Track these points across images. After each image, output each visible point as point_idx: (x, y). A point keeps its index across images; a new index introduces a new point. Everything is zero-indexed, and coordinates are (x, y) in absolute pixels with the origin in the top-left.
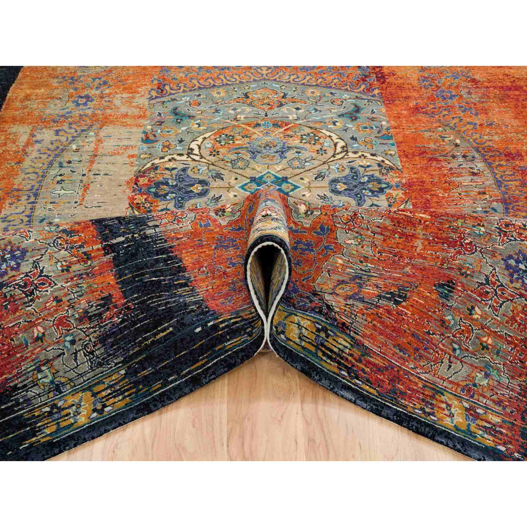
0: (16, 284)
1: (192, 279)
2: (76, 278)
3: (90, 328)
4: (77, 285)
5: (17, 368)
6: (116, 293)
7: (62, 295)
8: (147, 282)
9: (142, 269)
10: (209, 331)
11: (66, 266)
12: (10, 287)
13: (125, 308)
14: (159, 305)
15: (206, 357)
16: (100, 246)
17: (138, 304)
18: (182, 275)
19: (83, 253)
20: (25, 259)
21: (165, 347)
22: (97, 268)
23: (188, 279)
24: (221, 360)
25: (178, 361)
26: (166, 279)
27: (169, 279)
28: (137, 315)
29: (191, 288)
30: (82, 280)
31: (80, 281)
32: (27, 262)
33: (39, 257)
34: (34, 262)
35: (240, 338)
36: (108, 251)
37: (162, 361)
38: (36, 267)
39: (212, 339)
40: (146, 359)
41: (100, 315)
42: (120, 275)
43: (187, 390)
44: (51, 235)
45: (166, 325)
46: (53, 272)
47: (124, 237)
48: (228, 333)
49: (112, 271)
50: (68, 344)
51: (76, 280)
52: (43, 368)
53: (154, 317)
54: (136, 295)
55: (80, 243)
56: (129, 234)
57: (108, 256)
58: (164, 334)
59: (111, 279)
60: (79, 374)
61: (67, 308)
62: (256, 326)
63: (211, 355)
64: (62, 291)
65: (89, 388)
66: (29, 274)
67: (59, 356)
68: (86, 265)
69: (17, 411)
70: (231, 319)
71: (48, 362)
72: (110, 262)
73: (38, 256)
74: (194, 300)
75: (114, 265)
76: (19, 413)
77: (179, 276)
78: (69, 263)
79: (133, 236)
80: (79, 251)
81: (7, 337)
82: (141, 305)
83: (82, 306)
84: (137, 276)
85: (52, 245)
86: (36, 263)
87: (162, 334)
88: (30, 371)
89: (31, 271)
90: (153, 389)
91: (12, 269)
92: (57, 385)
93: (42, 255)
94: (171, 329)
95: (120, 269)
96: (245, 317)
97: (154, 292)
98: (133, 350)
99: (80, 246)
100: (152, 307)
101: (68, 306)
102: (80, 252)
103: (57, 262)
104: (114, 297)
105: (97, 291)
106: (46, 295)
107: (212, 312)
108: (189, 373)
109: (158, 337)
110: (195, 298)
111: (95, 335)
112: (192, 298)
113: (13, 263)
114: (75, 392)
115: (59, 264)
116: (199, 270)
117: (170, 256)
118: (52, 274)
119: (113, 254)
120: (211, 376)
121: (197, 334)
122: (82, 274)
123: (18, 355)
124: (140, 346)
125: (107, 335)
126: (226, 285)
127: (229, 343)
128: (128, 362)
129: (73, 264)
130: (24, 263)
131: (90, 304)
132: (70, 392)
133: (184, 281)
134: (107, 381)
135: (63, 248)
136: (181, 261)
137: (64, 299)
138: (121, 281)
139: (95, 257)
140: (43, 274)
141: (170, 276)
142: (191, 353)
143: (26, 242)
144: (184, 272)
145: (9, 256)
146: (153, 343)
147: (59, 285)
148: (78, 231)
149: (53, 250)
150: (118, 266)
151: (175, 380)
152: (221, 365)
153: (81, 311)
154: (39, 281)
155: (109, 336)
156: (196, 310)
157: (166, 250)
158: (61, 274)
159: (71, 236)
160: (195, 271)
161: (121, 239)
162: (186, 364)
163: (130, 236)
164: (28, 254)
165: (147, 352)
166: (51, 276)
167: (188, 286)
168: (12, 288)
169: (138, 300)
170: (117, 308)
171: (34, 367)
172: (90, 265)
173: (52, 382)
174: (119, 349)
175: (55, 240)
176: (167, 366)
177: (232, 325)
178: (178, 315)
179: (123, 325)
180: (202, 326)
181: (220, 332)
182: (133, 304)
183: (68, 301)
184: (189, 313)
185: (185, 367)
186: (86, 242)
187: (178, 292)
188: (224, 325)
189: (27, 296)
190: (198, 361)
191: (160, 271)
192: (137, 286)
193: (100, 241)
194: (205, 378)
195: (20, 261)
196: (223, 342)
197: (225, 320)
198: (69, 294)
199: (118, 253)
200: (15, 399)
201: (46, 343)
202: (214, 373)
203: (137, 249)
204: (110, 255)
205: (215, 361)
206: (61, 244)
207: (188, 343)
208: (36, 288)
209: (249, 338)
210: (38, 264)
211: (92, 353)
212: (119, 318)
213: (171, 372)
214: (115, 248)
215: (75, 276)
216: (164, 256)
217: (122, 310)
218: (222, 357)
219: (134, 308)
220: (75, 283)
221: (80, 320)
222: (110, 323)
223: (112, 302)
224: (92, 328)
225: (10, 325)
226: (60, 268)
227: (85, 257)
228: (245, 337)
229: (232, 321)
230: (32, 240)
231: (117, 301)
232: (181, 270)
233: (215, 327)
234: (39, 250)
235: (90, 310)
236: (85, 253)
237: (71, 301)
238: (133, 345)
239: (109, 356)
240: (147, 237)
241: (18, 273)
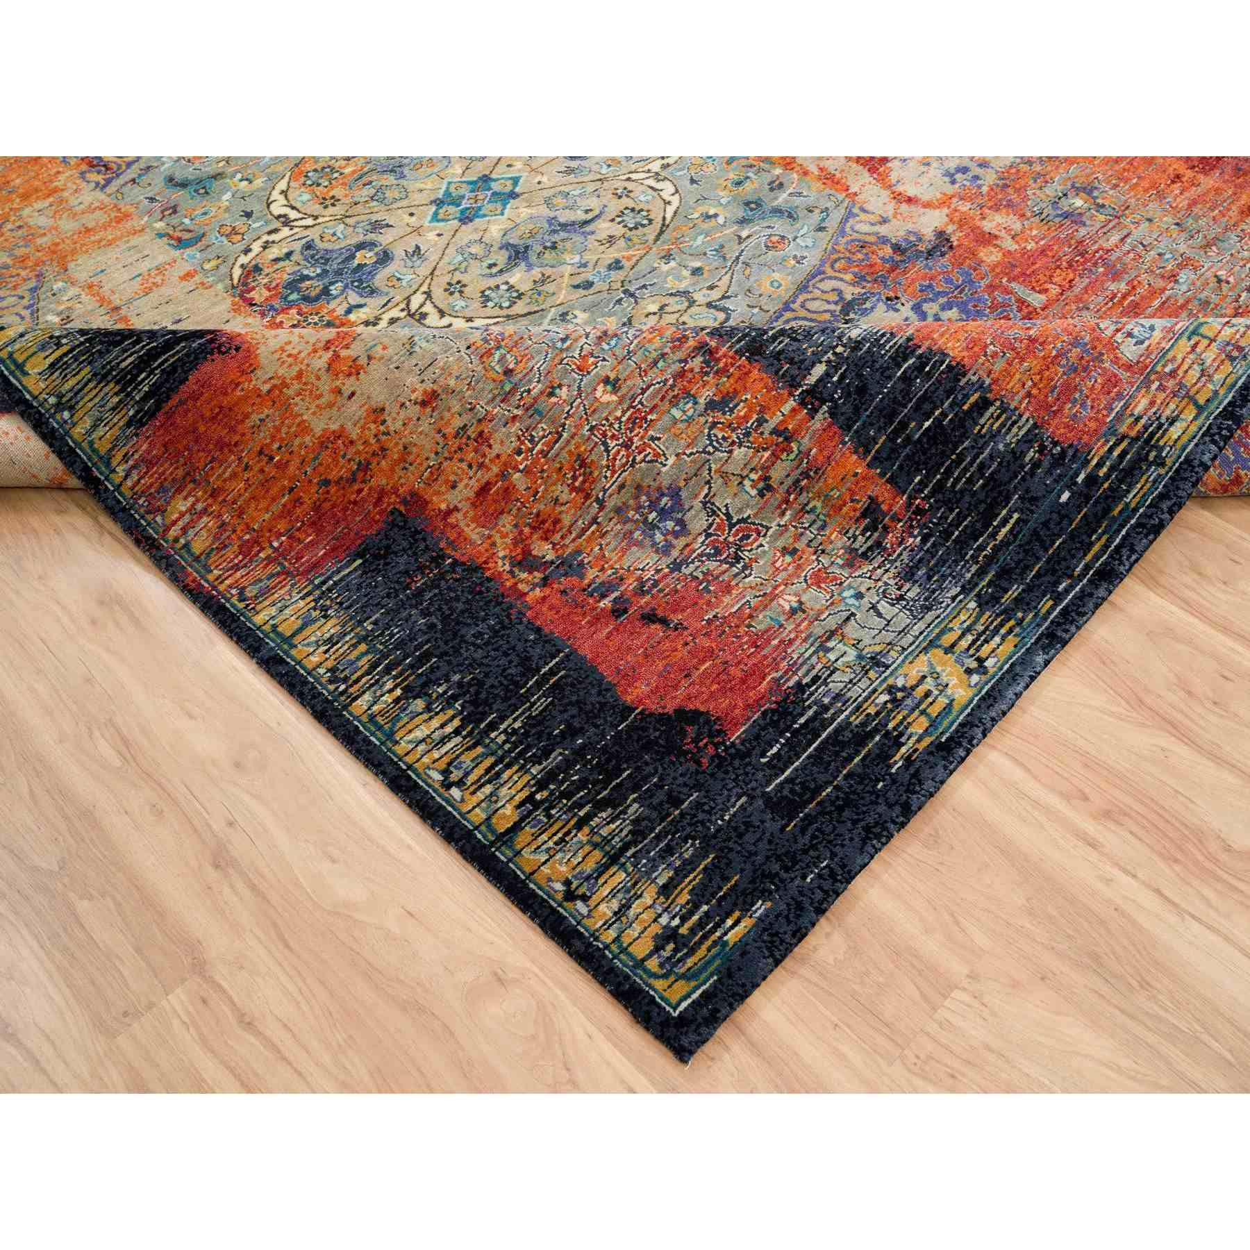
0: (701, 555)
1: (987, 382)
2: (792, 497)
3: (875, 569)
4: (803, 510)
5: (785, 658)
6: (880, 490)
7: (791, 540)
8: (919, 440)
9: (894, 413)
10: (1085, 491)
11: (760, 479)
12: (693, 562)
13: (914, 513)
14: (970, 481)
15: (1104, 533)
16: (791, 403)
17: (932, 494)
18: (967, 383)
19: (771, 433)
20: (687, 507)
21: (1020, 546)
22: (814, 450)
23: (981, 387)
24: (1133, 527)
25: (1056, 559)
26: (944, 410)
27: (951, 406)
28: (944, 518)
29: (998, 404)
30: (805, 494)
31: (803, 498)
32: (693, 512)
33: (706, 491)
34: (704, 504)
35: (1145, 477)
36: (812, 404)
37: (1028, 568)
38: (714, 513)
39: (1097, 502)
40: (998, 576)
41: (878, 544)
42: (863, 445)
43: (1101, 592)
44: (694, 428)
45: (1004, 512)
46: (748, 506)
47: (821, 362)
48: (1121, 481)
49: (844, 443)
50: (852, 601)
51: (796, 499)
52: (831, 644)
53: (976, 507)
54: (918, 478)
55: (755, 417)
56: (826, 353)
57: (819, 416)
58: (1008, 527)
59: (855, 464)
60: (900, 632)
61: (814, 557)
62: (1161, 443)
63: (1109, 526)
64: (787, 535)
65: (932, 644)
66: (711, 531)
67: (848, 619)
68: (792, 456)
69: (833, 719)
70: (1111, 450)
71: (832, 634)
72: (830, 426)
73: (702, 488)
74: (1022, 433)
75: (841, 427)
76: (839, 720)
77: (963, 388)
78: (762, 468)
79: (835, 354)
80: (762, 433)
81: (737, 626)
82: (940, 496)
83: (839, 544)
84: (896, 433)
85: (710, 449)
86: (708, 505)
87: (1004, 531)
88: (811, 656)
89: (711, 525)
90: (1044, 611)
91: (676, 535)
92: (872, 658)
93: (708, 482)
94: (1016, 516)
95: (856, 432)
96: (1133, 434)
97: (944, 455)
98: (969, 571)
99: (760, 422)
100: (962, 491)
101: (815, 553)
102: (766, 435)
103: (741, 483)
104: (880, 499)
105: (845, 504)
106: (764, 552)
107: (1070, 452)
108: (1087, 568)
109: (999, 538)
110: (1020, 428)
111: (891, 575)
112: (1015, 430)
113: (670, 524)
114: (911, 658)
115: (747, 483)
116: (985, 355)
117: (920, 357)
118: (749, 512)
119: (825, 408)
120: (1129, 557)
121: (1066, 504)
122: (798, 481)
123: (775, 642)
124: (977, 562)
125: (911, 568)
126: (1052, 362)
127: (1131, 496)
128: (971, 590)
129: (768, 468)
130: (689, 515)
131: (849, 535)
132: (903, 661)
133: (976, 396)
134: (955, 625)
135: (733, 443)
136: (946, 355)
137: (800, 545)
138: (875, 458)
139: (796, 432)
140: (735, 520)
141: (948, 398)
142: (1072, 537)
143: (664, 469)
144: (964, 375)
145: (654, 514)
146: (995, 549)
147: (774, 528)
148: (736, 392)
149: (720, 459)
150: (849, 428)
151: (1072, 587)
152: (1138, 533)
153: (841, 552)
154: (736, 535)
155: (917, 567)
156: (1040, 460)
157: (906, 348)
158: (762, 501)
159: (731, 410)
160: (980, 361)
161: (819, 370)
162: (1073, 557)
163: (830, 355)
164: (684, 494)
165: (995, 567)
166: (749, 517)
167: (992, 404)
168: (697, 564)
169: (927, 486)
170: (900, 521)
171: (813, 649)
172: (800, 452)
173: (860, 657)
174: (944, 578)
175: (709, 435)
176: (1042, 572)
177: (1121, 462)
178: (1015, 487)
179: (929, 544)
180: (1069, 487)
181: (1106, 485)
182: (923, 499)
183: (808, 546)
184: (1032, 473)
185: (1075, 561)
186: (763, 409)
187: (983, 427)
188: (1105, 469)
189: (732, 565)
190: (1092, 544)
191: (924, 398)
192: (908, 457)
193: (786, 392)
194: (1121, 563)
195: (680, 516)
196: (1121, 498)
197: (1102, 458)
198: (802, 534)
199: (832, 400)
200: (815, 703)
201: (812, 613)
202: (1133, 551)
203: (860, 376)
204: (821, 412)
205: (1124, 532)
206: (724, 438)
207: (1059, 523)
208: (739, 548)
209: (1162, 471)
210: (713, 504)
211: (901, 598)
212: (915, 537)
213: (1054, 578)
214: (821, 393)
215: (788, 493)
216: (911, 362)
217: (911, 519)
218: (1133, 522)
219: (931, 506)
220: (797, 507)
221: (849, 564)
222: (905, 549)
223: (885, 515)
224: (879, 567)
225: (733, 610)
226: (754, 492)
227: (781, 439)
228: (1154, 472)
229: (1116, 454)
230: (672, 460)
231: (891, 506)
232: (958, 374)
233: (1092, 480)
234: (696, 475)
235: (856, 545)
236: (775, 432)
237: (814, 544)
238: (963, 567)
239: (934, 591)
240: (859, 342)
241: (691, 537)
